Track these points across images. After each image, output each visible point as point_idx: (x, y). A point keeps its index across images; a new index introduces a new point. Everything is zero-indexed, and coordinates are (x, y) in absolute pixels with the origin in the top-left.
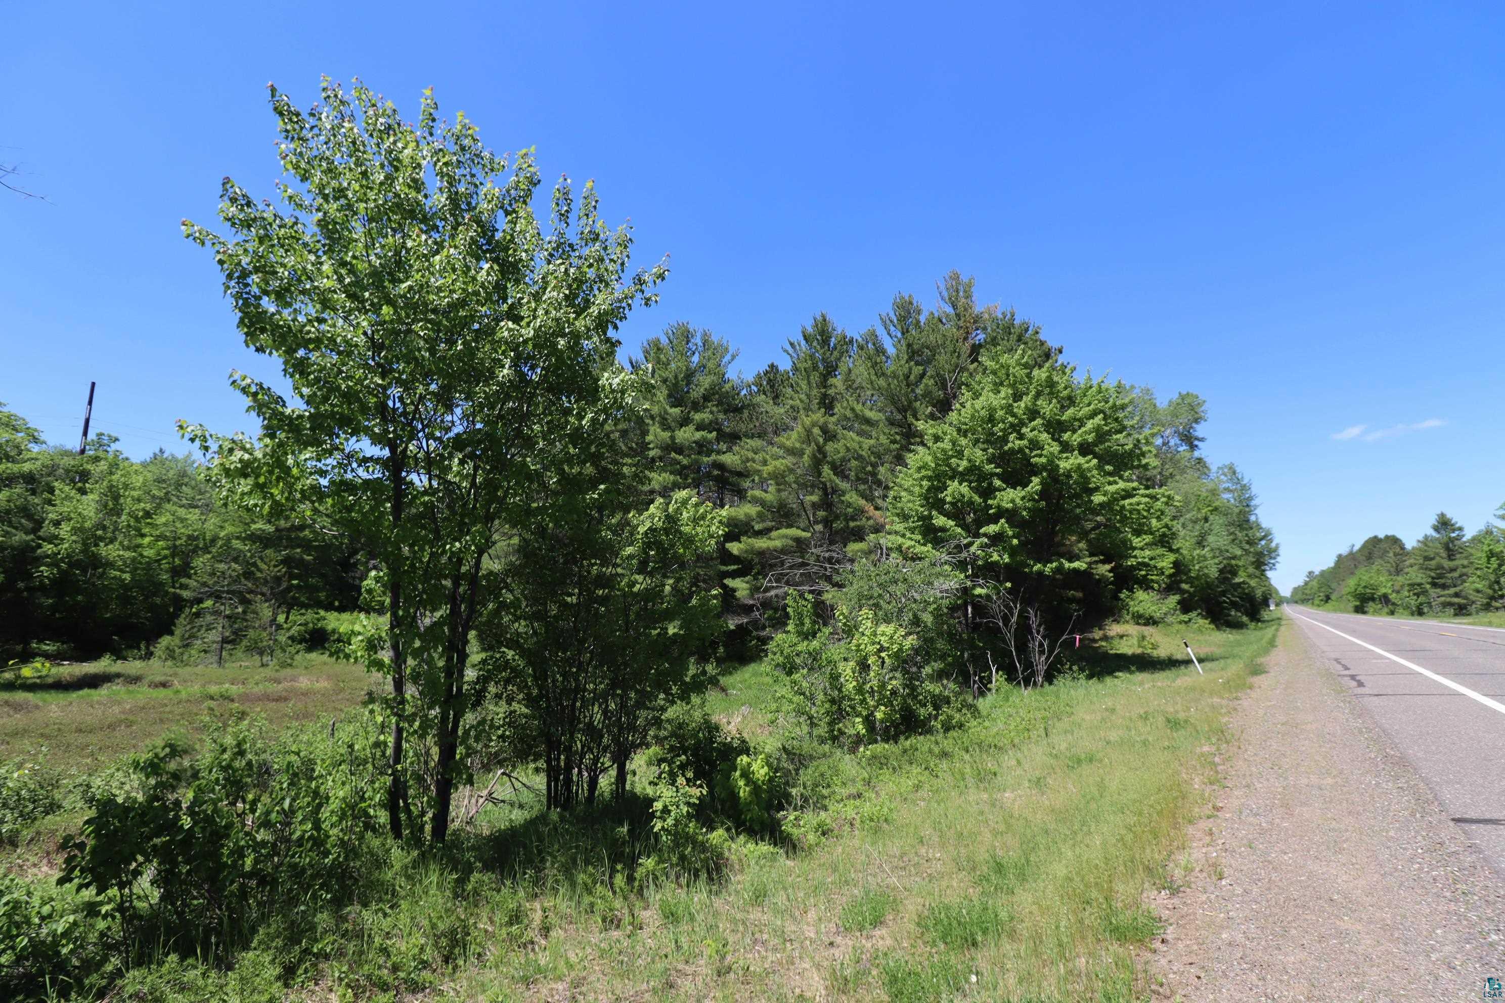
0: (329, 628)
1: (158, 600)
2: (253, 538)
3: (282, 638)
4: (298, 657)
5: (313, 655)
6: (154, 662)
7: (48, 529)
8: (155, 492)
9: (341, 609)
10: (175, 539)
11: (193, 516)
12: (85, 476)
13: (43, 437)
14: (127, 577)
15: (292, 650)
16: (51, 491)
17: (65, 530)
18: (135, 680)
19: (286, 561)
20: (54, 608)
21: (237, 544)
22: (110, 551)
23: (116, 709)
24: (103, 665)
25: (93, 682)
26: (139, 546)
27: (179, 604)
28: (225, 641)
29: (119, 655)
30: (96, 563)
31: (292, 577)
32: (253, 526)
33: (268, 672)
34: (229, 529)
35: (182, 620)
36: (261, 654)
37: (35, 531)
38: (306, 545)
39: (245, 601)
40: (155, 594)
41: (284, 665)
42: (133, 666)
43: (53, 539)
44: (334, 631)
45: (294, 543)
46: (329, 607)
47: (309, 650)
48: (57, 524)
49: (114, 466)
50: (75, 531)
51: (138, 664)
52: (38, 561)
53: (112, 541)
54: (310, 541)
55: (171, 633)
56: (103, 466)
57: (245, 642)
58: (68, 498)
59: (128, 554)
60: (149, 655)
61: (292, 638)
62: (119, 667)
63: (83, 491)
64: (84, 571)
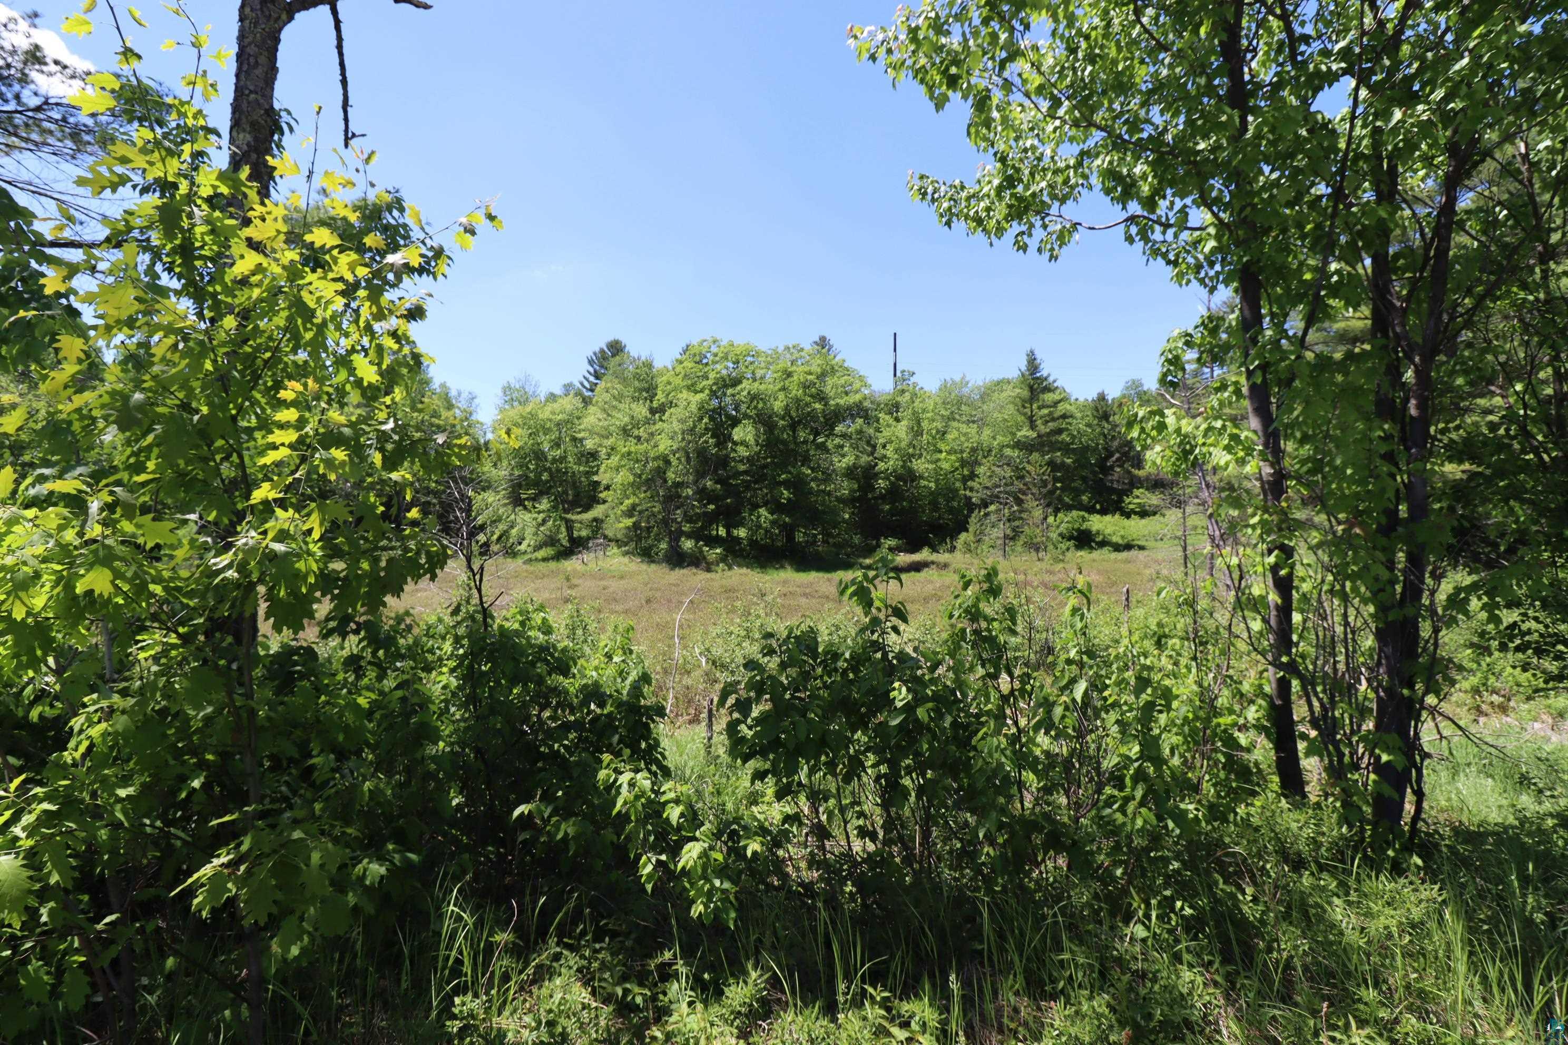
0: (1094, 529)
1: (955, 504)
2: (1018, 445)
3: (1054, 536)
4: (1069, 555)
5: (1080, 553)
6: (958, 555)
7: (880, 451)
8: (943, 412)
9: (1103, 512)
10: (962, 452)
11: (973, 429)
12: (897, 406)
13: (869, 382)
14: (932, 485)
15: (1063, 547)
16: (878, 421)
17: (890, 451)
18: (945, 566)
19: (1051, 463)
20: (891, 513)
21: (1008, 452)
22: (920, 466)
23: (930, 587)
24: (924, 555)
25: (917, 567)
26: (939, 460)
27: (970, 507)
28: (1006, 537)
29: (934, 550)
30: (911, 476)
31: (1056, 480)
32: (1019, 434)
33: (1043, 565)
34: (1000, 438)
35: (973, 519)
36: (1037, 550)
37: (872, 453)
38: (1066, 449)
39: (1019, 502)
40: (953, 499)
41: (1057, 560)
42: (942, 557)
43: (884, 458)
44: (1098, 533)
45: (1054, 447)
46: (1091, 510)
47: (1079, 547)
48: (884, 447)
49: (914, 395)
50: (896, 451)
51: (947, 555)
52: (876, 476)
53: (920, 456)
54: (1068, 444)
55: (967, 530)
56: (907, 396)
57: (1022, 539)
58: (889, 426)
59: (931, 466)
60: (953, 549)
61: (1060, 535)
62: (934, 557)
63: (897, 420)
64: (905, 482)
